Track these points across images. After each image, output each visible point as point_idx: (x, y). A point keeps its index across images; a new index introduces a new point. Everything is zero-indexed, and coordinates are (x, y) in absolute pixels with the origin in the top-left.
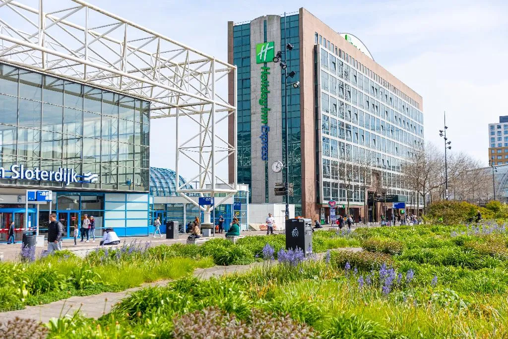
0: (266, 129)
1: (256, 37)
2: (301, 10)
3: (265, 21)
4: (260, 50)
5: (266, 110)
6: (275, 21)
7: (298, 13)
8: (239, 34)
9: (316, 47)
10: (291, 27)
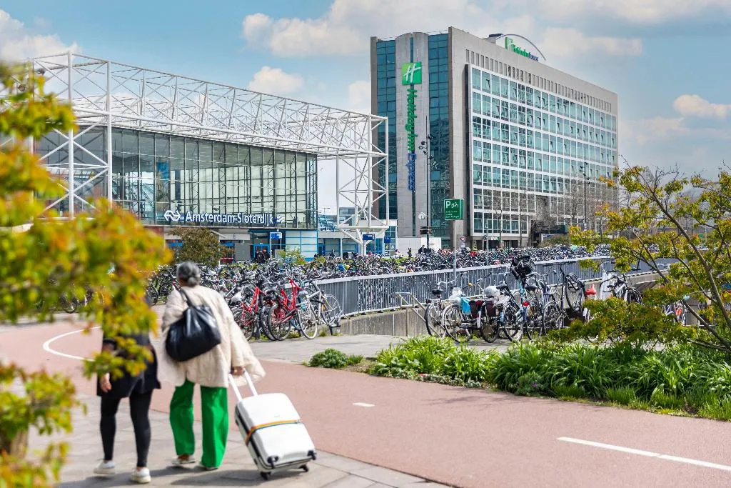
1: (402, 56)
2: (450, 29)
3: (412, 39)
6: (423, 39)
7: (447, 32)
8: (383, 51)
9: (466, 67)
10: (440, 47)
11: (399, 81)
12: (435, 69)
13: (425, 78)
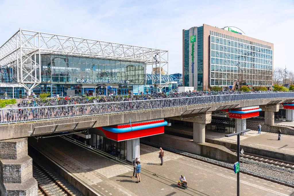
0: (193, 63)
1: (190, 34)
2: (203, 25)
3: (193, 29)
4: (191, 38)
5: (193, 57)
6: (196, 29)
7: (203, 26)
8: (186, 33)
9: (209, 36)
10: (201, 30)
11: (190, 42)
12: (199, 37)
13: (197, 40)
